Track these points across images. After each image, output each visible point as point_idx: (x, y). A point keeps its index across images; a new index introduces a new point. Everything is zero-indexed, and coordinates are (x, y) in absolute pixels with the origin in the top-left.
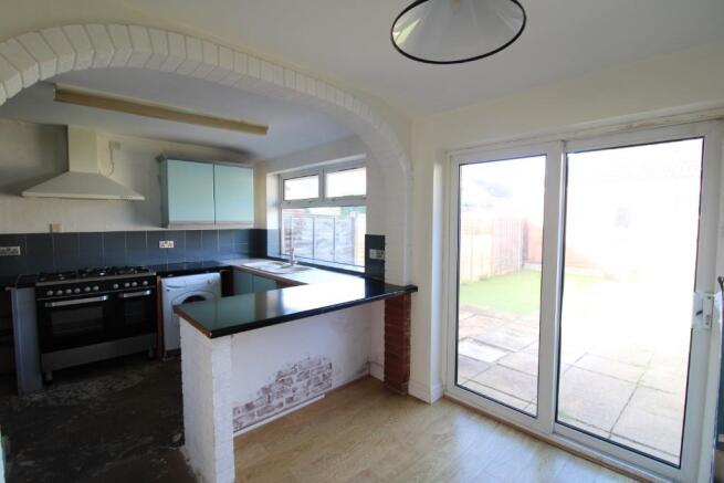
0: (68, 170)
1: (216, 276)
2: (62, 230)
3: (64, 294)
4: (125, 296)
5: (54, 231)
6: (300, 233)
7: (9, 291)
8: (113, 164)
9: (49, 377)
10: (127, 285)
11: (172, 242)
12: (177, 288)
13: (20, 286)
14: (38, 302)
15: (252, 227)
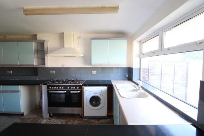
0: (64, 47)
1: (105, 88)
2: (65, 67)
3: (59, 88)
4: (72, 92)
5: (63, 67)
6: (154, 69)
7: (41, 86)
8: (78, 44)
9: (52, 115)
10: (72, 88)
11: (96, 72)
12: (89, 92)
13: (43, 85)
14: (48, 90)
15: (126, 66)
